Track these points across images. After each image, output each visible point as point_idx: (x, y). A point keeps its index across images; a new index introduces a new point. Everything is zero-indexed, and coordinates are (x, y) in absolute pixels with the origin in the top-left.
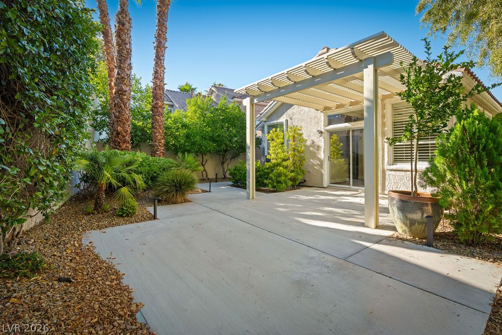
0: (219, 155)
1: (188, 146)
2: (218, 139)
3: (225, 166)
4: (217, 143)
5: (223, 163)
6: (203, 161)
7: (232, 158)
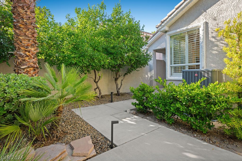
0: (112, 71)
1: (74, 57)
2: (113, 51)
3: (119, 81)
4: (112, 56)
5: (116, 79)
6: (96, 77)
7: (126, 74)
